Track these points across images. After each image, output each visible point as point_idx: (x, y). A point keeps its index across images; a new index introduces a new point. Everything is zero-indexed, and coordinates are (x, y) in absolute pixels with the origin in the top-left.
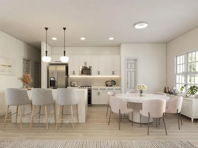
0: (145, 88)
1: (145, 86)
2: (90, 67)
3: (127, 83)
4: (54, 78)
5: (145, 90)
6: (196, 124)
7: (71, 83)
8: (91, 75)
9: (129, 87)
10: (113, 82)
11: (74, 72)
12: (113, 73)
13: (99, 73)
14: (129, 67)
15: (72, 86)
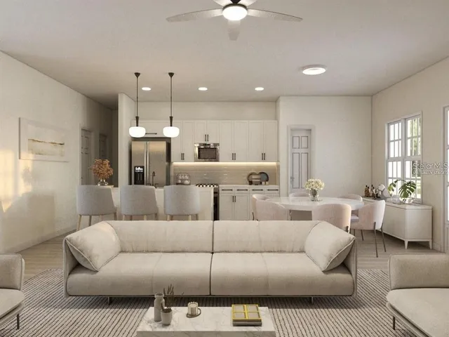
0: (321, 187)
1: (320, 183)
2: (216, 145)
3: (292, 178)
4: (143, 167)
5: (322, 189)
6: (412, 250)
7: (176, 178)
8: (218, 161)
9: (296, 185)
10: (263, 175)
11: (183, 155)
12: (264, 158)
13: (234, 157)
14: (296, 145)
15: (177, 184)
